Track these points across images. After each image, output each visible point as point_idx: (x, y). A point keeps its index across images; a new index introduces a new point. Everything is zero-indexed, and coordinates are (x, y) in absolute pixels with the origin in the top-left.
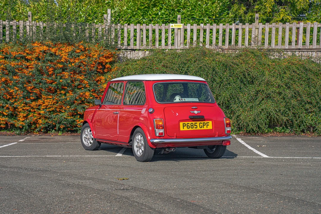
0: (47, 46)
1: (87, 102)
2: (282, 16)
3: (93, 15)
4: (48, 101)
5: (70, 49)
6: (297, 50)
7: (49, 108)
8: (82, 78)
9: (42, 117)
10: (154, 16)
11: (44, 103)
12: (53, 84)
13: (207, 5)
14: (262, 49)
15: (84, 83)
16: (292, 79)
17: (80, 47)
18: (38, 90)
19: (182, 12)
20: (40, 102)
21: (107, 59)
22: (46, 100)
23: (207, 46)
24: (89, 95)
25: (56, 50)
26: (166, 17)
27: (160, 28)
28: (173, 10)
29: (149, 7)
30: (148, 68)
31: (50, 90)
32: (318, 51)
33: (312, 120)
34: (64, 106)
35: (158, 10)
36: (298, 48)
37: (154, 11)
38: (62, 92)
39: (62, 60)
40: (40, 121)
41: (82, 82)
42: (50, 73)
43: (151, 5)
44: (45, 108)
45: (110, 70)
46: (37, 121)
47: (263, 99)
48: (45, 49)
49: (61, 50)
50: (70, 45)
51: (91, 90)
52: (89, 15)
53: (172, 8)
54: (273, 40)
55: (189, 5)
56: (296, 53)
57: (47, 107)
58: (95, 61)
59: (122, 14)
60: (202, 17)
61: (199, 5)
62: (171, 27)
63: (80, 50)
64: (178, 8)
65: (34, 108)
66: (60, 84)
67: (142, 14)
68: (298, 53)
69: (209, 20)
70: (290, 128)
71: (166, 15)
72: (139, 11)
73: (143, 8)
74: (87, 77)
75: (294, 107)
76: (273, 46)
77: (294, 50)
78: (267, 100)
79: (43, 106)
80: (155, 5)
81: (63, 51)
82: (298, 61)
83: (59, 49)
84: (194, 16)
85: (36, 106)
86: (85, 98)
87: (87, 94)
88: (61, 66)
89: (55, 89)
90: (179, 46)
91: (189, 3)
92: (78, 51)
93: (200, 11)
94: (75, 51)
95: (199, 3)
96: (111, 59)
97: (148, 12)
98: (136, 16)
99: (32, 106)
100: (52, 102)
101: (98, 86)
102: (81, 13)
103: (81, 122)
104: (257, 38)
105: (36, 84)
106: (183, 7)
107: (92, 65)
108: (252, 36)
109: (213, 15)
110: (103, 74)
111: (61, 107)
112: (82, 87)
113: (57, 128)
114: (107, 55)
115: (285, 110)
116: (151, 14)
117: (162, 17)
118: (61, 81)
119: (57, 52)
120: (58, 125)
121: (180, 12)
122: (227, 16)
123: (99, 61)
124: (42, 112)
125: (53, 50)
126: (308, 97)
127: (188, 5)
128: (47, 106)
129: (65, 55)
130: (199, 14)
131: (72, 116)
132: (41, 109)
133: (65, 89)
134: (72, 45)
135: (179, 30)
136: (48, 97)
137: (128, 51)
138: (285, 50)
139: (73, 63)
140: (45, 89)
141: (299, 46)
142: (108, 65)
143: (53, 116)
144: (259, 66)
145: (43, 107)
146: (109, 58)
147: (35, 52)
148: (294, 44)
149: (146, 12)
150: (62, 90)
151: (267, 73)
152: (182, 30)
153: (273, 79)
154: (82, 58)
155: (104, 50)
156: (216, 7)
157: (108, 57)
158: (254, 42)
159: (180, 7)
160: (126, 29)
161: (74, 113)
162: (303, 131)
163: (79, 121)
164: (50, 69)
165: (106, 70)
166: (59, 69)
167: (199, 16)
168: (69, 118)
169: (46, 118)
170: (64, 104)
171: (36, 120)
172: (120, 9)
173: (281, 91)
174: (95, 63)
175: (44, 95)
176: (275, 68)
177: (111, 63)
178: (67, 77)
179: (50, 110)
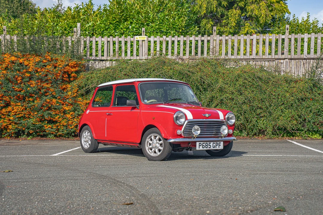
0: (16, 57)
1: (53, 108)
2: (246, 29)
3: (69, 29)
4: (17, 108)
5: (37, 59)
6: (251, 60)
7: (18, 114)
8: (49, 86)
9: (12, 123)
10: (125, 30)
11: (13, 110)
12: (22, 91)
13: (174, 19)
14: (219, 59)
15: (51, 91)
16: (243, 86)
17: (47, 58)
18: (8, 97)
19: (151, 26)
20: (10, 108)
21: (73, 69)
22: (15, 107)
23: (169, 57)
24: (56, 102)
25: (24, 60)
26: (136, 31)
27: (126, 40)
28: (142, 24)
29: (120, 22)
30: (111, 76)
31: (19, 98)
32: (270, 61)
33: (263, 124)
34: (32, 113)
35: (128, 24)
36: (252, 58)
37: (125, 25)
38: (30, 99)
39: (29, 70)
40: (10, 127)
41: (49, 90)
42: (19, 82)
43: (123, 20)
44: (15, 115)
45: (75, 78)
46: (8, 127)
47: (218, 105)
48: (13, 60)
49: (29, 60)
50: (38, 56)
51: (58, 97)
52: (65, 30)
53: (141, 22)
54: (229, 50)
55: (158, 20)
56: (250, 62)
57: (16, 114)
58: (61, 71)
59: (95, 28)
60: (170, 31)
61: (167, 19)
62: (136, 39)
63: (47, 60)
64: (148, 22)
65: (4, 114)
66: (27, 92)
67: (114, 27)
68: (253, 63)
69: (176, 33)
70: (244, 131)
71: (136, 28)
72: (112, 26)
73: (114, 22)
74: (53, 85)
75: (245, 112)
76: (229, 56)
77: (248, 60)
78: (222, 106)
79: (13, 112)
80: (126, 20)
81: (31, 62)
82: (250, 70)
83: (27, 59)
84: (161, 29)
85: (6, 113)
86: (52, 105)
87: (54, 100)
88: (28, 75)
89: (24, 97)
90: (143, 56)
91: (157, 18)
92: (45, 61)
93: (167, 25)
94: (42, 62)
95: (167, 17)
96: (77, 69)
97: (119, 26)
98: (109, 30)
99: (2, 112)
100: (21, 109)
101: (63, 93)
102: (58, 27)
103: (49, 127)
104: (215, 49)
105: (5, 92)
106: (151, 21)
107: (58, 74)
108: (210, 47)
109: (180, 29)
110: (70, 82)
111: (30, 113)
112: (49, 95)
113: (26, 133)
114: (72, 65)
115: (237, 115)
116: (122, 28)
117: (132, 30)
118: (29, 89)
119: (25, 62)
120: (27, 130)
121: (149, 26)
122: (194, 29)
123: (65, 70)
124: (11, 118)
125: (21, 61)
126: (259, 103)
127: (156, 19)
128: (16, 112)
129: (32, 65)
130: (166, 27)
131: (41, 121)
132: (11, 116)
133: (32, 97)
134: (40, 56)
135: (143, 42)
136: (17, 104)
137: (96, 61)
138: (241, 60)
139: (41, 72)
140: (14, 96)
141: (253, 56)
142: (73, 75)
143: (22, 121)
144: (213, 74)
145: (12, 114)
146: (75, 68)
147: (4, 62)
148: (248, 54)
149: (118, 26)
150: (30, 98)
151: (221, 80)
152: (146, 42)
153: (227, 86)
154: (49, 67)
155: (70, 60)
156: (182, 21)
157: (74, 66)
158: (212, 53)
159: (149, 21)
160: (94, 41)
161: (42, 118)
162: (255, 134)
163: (47, 126)
164: (19, 78)
165: (72, 79)
166: (26, 78)
167: (167, 29)
168: (38, 123)
169: (16, 123)
170: (33, 110)
171: (6, 125)
172: (94, 23)
173: (233, 97)
174: (61, 72)
175: (13, 103)
176: (228, 76)
177: (77, 72)
178: (34, 85)
179: (19, 116)
